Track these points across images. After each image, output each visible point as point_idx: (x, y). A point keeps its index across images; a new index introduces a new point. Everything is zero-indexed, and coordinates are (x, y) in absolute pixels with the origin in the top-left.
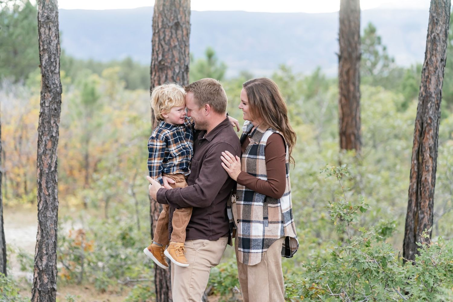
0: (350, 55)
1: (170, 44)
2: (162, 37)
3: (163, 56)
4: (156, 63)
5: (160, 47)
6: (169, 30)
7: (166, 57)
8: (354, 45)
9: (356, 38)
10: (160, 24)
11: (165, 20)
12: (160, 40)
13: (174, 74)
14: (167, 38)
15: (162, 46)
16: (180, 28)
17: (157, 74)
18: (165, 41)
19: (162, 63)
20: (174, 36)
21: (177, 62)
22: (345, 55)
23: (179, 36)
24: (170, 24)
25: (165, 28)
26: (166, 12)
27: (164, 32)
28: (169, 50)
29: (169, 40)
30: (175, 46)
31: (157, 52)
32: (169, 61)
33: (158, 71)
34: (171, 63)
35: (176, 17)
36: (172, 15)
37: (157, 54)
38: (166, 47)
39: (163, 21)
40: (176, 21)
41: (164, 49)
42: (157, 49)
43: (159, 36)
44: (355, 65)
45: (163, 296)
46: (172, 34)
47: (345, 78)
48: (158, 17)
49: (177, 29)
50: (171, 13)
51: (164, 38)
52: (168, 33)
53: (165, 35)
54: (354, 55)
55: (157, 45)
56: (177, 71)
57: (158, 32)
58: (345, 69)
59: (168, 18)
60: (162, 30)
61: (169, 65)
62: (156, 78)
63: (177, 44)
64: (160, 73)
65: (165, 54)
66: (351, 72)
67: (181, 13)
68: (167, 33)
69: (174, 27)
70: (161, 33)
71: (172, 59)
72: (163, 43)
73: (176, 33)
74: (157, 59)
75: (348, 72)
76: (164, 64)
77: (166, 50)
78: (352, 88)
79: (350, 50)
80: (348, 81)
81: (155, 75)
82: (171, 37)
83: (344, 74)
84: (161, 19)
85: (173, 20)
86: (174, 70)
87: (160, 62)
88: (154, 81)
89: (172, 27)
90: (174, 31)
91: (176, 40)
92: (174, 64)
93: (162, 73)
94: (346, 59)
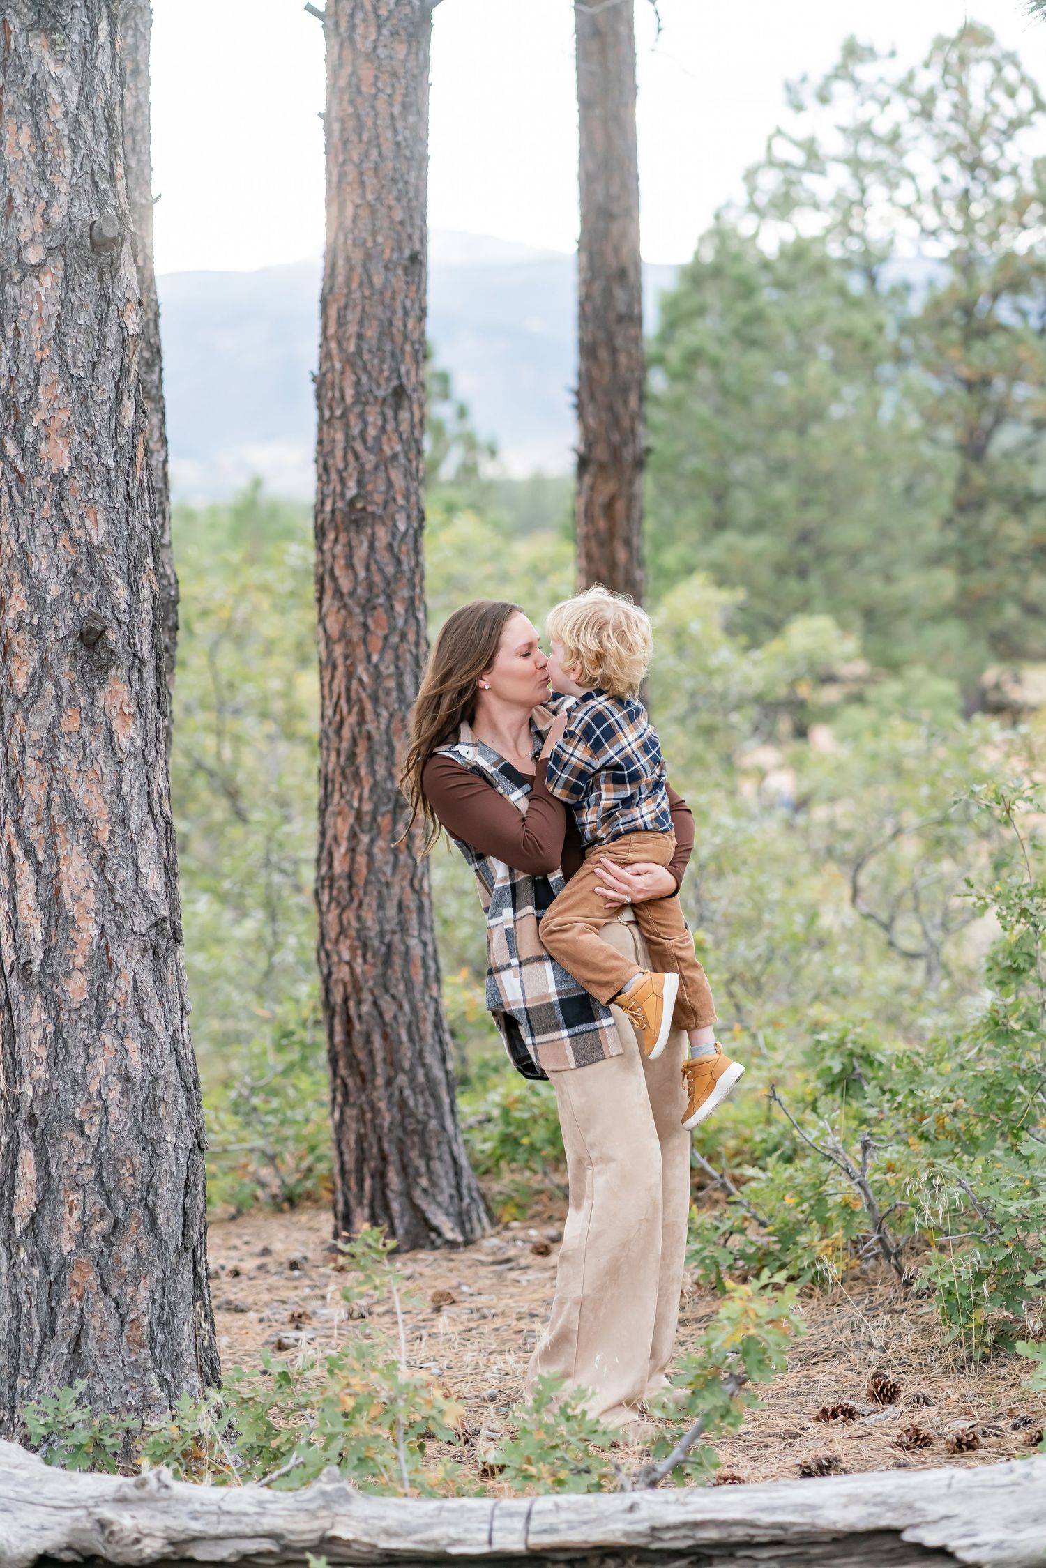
0: (616, 452)
1: (381, 450)
2: (356, 431)
3: (360, 484)
4: (340, 504)
5: (351, 457)
6: (377, 409)
7: (370, 487)
8: (626, 423)
9: (633, 401)
10: (349, 392)
11: (364, 379)
12: (348, 438)
13: (394, 535)
14: (372, 432)
15: (357, 457)
16: (406, 404)
17: (343, 538)
18: (364, 441)
19: (359, 505)
20: (390, 426)
21: (401, 501)
22: (601, 453)
23: (404, 427)
24: (381, 393)
25: (366, 403)
26: (366, 356)
27: (362, 415)
28: (376, 468)
29: (377, 439)
30: (395, 456)
31: (340, 472)
32: (379, 498)
33: (347, 530)
34: (386, 504)
35: (396, 371)
36: (385, 367)
37: (342, 481)
38: (370, 460)
39: (358, 383)
40: (395, 383)
41: (362, 465)
42: (341, 465)
43: (347, 426)
44: (631, 483)
45: (368, 1184)
46: (385, 420)
47: (602, 524)
48: (342, 373)
49: (397, 407)
50: (382, 361)
51: (363, 433)
52: (373, 418)
53: (365, 424)
54: (628, 454)
55: (339, 453)
56: (402, 526)
57: (344, 415)
58: (601, 498)
59: (375, 374)
60: (357, 409)
61: (379, 511)
62: (339, 549)
63: (398, 448)
64: (353, 534)
65: (367, 478)
66: (620, 506)
67: (408, 358)
68: (371, 419)
69: (390, 401)
70: (353, 420)
71: (387, 492)
72: (359, 447)
73: (396, 418)
74: (343, 495)
75: (609, 507)
76: (364, 509)
77: (369, 467)
78: (622, 555)
79: (616, 438)
80: (611, 533)
81: (336, 540)
82: (383, 429)
83: (597, 511)
84: (350, 378)
85: (388, 380)
86: (395, 525)
87: (351, 503)
88: (334, 557)
89: (384, 400)
90: (389, 413)
91: (395, 438)
92: (392, 507)
93: (358, 532)
94: (602, 467)
